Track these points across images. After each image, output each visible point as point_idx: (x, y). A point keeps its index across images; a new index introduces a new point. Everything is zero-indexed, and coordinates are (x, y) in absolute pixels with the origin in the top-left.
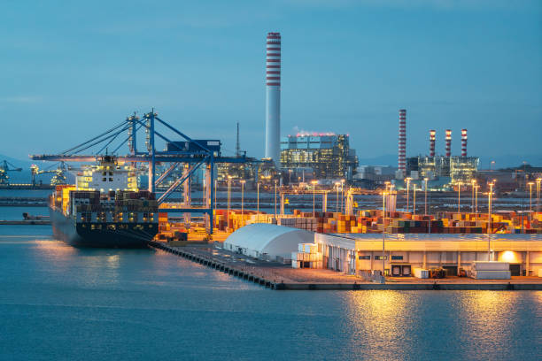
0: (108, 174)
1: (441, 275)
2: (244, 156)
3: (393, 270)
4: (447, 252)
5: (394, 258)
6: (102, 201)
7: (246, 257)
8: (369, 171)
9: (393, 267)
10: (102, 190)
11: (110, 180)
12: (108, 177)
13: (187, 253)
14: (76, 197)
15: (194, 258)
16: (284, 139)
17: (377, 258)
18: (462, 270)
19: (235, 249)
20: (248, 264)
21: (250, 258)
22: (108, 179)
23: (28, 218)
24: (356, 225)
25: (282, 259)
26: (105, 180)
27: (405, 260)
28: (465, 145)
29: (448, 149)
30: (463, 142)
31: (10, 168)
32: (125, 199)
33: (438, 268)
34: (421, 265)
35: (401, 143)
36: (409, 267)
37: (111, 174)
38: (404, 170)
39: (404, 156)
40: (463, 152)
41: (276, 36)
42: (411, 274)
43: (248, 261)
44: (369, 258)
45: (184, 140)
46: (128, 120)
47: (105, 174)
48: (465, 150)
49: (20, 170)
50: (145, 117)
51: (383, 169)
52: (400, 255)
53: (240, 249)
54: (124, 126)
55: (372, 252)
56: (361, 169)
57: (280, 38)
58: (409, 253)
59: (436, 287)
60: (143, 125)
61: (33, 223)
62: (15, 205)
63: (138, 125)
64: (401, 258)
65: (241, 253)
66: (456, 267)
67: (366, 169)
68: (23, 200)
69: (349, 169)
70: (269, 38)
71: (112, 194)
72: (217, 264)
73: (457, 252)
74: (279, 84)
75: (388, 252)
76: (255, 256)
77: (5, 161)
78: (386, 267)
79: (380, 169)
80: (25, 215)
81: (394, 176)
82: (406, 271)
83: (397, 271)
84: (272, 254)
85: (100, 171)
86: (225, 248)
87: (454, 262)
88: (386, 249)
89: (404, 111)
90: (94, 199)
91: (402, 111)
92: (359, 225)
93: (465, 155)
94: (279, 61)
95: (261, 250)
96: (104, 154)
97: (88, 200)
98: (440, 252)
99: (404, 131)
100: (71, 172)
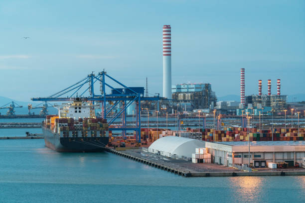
0: (78, 108)
1: (284, 166)
2: (158, 96)
3: (255, 164)
4: (287, 152)
5: (255, 156)
6: (75, 125)
7: (163, 156)
8: (224, 104)
9: (255, 162)
10: (75, 118)
11: (80, 112)
12: (78, 110)
13: (127, 155)
14: (59, 123)
15: (132, 158)
16: (174, 86)
17: (245, 156)
18: (296, 163)
19: (156, 152)
20: (165, 161)
21: (166, 157)
22: (78, 112)
23: (29, 135)
24: (225, 136)
25: (186, 158)
26: (76, 112)
27: (262, 157)
28: (279, 88)
29: (270, 91)
30: (278, 87)
31: (16, 106)
32: (89, 123)
33: (282, 162)
34: (271, 160)
35: (242, 88)
36: (265, 162)
37: (80, 108)
38: (244, 103)
39: (244, 95)
40: (278, 92)
41: (168, 27)
42: (266, 166)
43: (165, 159)
44: (240, 157)
45: (122, 87)
46: (88, 76)
47: (76, 108)
48: (279, 91)
49: (22, 107)
50: (99, 74)
51: (231, 103)
52: (259, 154)
53: (159, 152)
54: (86, 80)
55: (242, 153)
56: (219, 103)
57: (170, 28)
58: (264, 153)
59: (283, 174)
60: (98, 79)
61: (32, 138)
62: (20, 127)
63: (95, 80)
64: (260, 156)
65: (160, 154)
66: (293, 161)
67: (222, 103)
68: (24, 124)
69: (212, 103)
70: (164, 28)
71: (81, 120)
72: (147, 161)
73: (293, 152)
74: (170, 55)
75: (251, 153)
76: (169, 156)
77: (13, 102)
78: (251, 162)
79: (229, 103)
80: (27, 133)
81: (238, 107)
82: (263, 164)
83: (257, 164)
84: (179, 155)
85: (73, 107)
86: (149, 151)
87: (292, 158)
88: (251, 151)
89: (244, 69)
90: (71, 123)
91: (242, 69)
92: (227, 136)
93: (279, 94)
94: (170, 41)
95: (172, 153)
96: (76, 97)
97: (67, 124)
98: (283, 152)
99: (244, 81)
100: (56, 107)
